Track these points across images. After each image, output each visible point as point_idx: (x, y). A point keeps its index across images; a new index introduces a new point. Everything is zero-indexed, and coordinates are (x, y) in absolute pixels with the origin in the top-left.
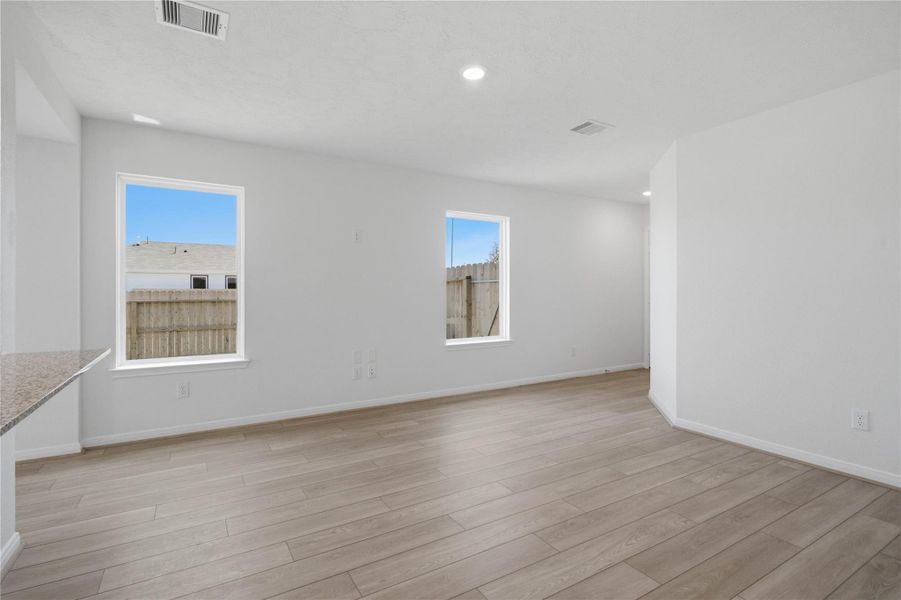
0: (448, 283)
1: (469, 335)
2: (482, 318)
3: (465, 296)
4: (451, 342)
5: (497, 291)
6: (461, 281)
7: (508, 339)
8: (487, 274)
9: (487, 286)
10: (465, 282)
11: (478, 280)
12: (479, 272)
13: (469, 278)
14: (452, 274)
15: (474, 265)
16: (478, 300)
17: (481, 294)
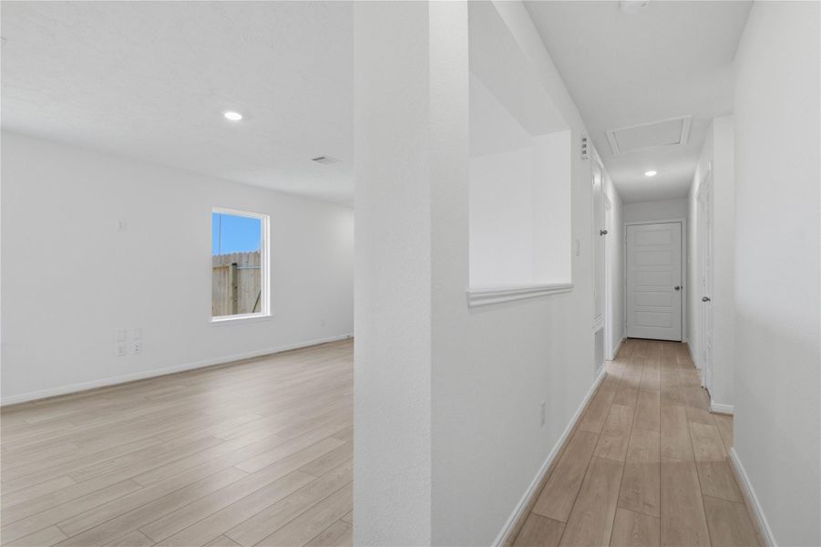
0: (214, 269)
1: (235, 312)
2: (247, 299)
3: (231, 281)
4: (216, 319)
5: (259, 276)
6: (228, 267)
7: (269, 314)
8: (251, 263)
9: (252, 272)
10: (231, 268)
11: (243, 266)
12: (244, 260)
13: (235, 264)
14: (219, 260)
15: (240, 254)
16: (243, 284)
17: (245, 278)
